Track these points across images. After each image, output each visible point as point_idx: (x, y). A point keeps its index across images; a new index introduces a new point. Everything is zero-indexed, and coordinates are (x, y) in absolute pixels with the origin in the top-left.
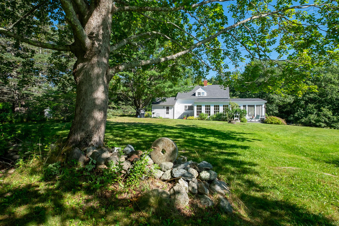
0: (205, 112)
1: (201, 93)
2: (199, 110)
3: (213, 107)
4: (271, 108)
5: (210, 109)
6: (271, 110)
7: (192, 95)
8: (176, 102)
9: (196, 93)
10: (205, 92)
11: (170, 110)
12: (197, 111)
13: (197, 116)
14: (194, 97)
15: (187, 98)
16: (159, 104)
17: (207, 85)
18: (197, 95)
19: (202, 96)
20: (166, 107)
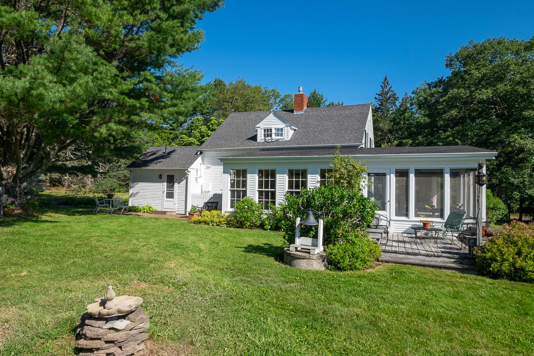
0: (257, 194)
1: (274, 131)
2: (238, 186)
3: (286, 178)
4: (516, 181)
5: (273, 185)
6: (517, 188)
8: (199, 159)
9: (259, 130)
10: (286, 126)
11: (176, 185)
12: (233, 192)
13: (232, 210)
14: (252, 145)
15: (230, 147)
16: (148, 166)
17: (303, 109)
18: (263, 138)
19: (277, 140)
20: (167, 176)
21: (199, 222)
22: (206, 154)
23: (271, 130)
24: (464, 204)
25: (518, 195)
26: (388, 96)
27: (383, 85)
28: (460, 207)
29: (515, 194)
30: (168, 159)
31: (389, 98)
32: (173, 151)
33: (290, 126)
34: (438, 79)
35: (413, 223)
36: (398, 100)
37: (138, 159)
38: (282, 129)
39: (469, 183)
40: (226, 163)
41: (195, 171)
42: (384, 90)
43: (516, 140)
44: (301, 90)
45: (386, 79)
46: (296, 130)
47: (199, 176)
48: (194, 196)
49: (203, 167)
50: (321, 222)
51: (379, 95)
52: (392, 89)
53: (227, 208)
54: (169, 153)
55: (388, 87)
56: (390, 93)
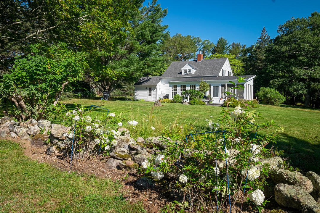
0: (180, 93)
1: (188, 71)
2: (174, 91)
7: (179, 73)
8: (161, 82)
9: (182, 70)
11: (152, 91)
12: (172, 93)
13: (172, 98)
14: (180, 76)
15: (172, 76)
16: (142, 84)
17: (201, 60)
18: (184, 73)
19: (189, 74)
20: (149, 88)
21: (162, 102)
22: (163, 79)
23: (187, 70)
26: (265, 39)
27: (262, 32)
30: (149, 82)
32: (151, 78)
33: (194, 69)
37: (137, 82)
38: (191, 70)
40: (171, 83)
41: (159, 86)
42: (263, 35)
45: (264, 29)
46: (196, 70)
47: (160, 88)
48: (159, 95)
49: (162, 84)
50: (189, 96)
52: (268, 35)
53: (171, 98)
54: (149, 79)
55: (265, 33)
56: (266, 37)
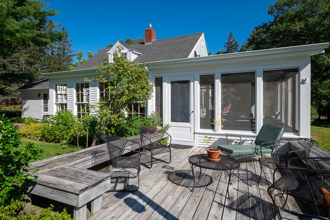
3: (97, 90)
9: (110, 55)
10: (129, 51)
16: (32, 87)
17: (151, 40)
20: (44, 94)
24: (281, 113)
25: (325, 102)
26: (233, 44)
27: (229, 37)
28: (277, 116)
29: (323, 102)
31: (233, 45)
33: (132, 51)
34: (263, 23)
35: (219, 137)
36: (239, 46)
38: (126, 54)
39: (286, 89)
42: (230, 40)
43: (324, 59)
44: (151, 26)
45: (231, 34)
46: (140, 55)
51: (227, 44)
52: (235, 40)
55: (233, 38)
56: (234, 42)
